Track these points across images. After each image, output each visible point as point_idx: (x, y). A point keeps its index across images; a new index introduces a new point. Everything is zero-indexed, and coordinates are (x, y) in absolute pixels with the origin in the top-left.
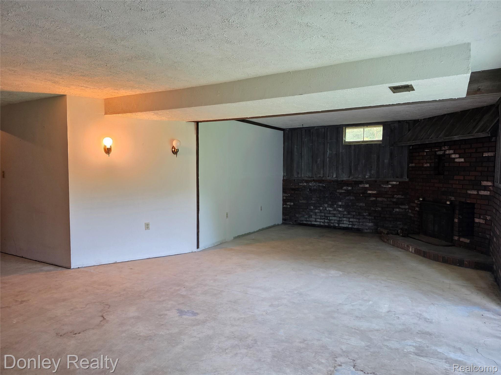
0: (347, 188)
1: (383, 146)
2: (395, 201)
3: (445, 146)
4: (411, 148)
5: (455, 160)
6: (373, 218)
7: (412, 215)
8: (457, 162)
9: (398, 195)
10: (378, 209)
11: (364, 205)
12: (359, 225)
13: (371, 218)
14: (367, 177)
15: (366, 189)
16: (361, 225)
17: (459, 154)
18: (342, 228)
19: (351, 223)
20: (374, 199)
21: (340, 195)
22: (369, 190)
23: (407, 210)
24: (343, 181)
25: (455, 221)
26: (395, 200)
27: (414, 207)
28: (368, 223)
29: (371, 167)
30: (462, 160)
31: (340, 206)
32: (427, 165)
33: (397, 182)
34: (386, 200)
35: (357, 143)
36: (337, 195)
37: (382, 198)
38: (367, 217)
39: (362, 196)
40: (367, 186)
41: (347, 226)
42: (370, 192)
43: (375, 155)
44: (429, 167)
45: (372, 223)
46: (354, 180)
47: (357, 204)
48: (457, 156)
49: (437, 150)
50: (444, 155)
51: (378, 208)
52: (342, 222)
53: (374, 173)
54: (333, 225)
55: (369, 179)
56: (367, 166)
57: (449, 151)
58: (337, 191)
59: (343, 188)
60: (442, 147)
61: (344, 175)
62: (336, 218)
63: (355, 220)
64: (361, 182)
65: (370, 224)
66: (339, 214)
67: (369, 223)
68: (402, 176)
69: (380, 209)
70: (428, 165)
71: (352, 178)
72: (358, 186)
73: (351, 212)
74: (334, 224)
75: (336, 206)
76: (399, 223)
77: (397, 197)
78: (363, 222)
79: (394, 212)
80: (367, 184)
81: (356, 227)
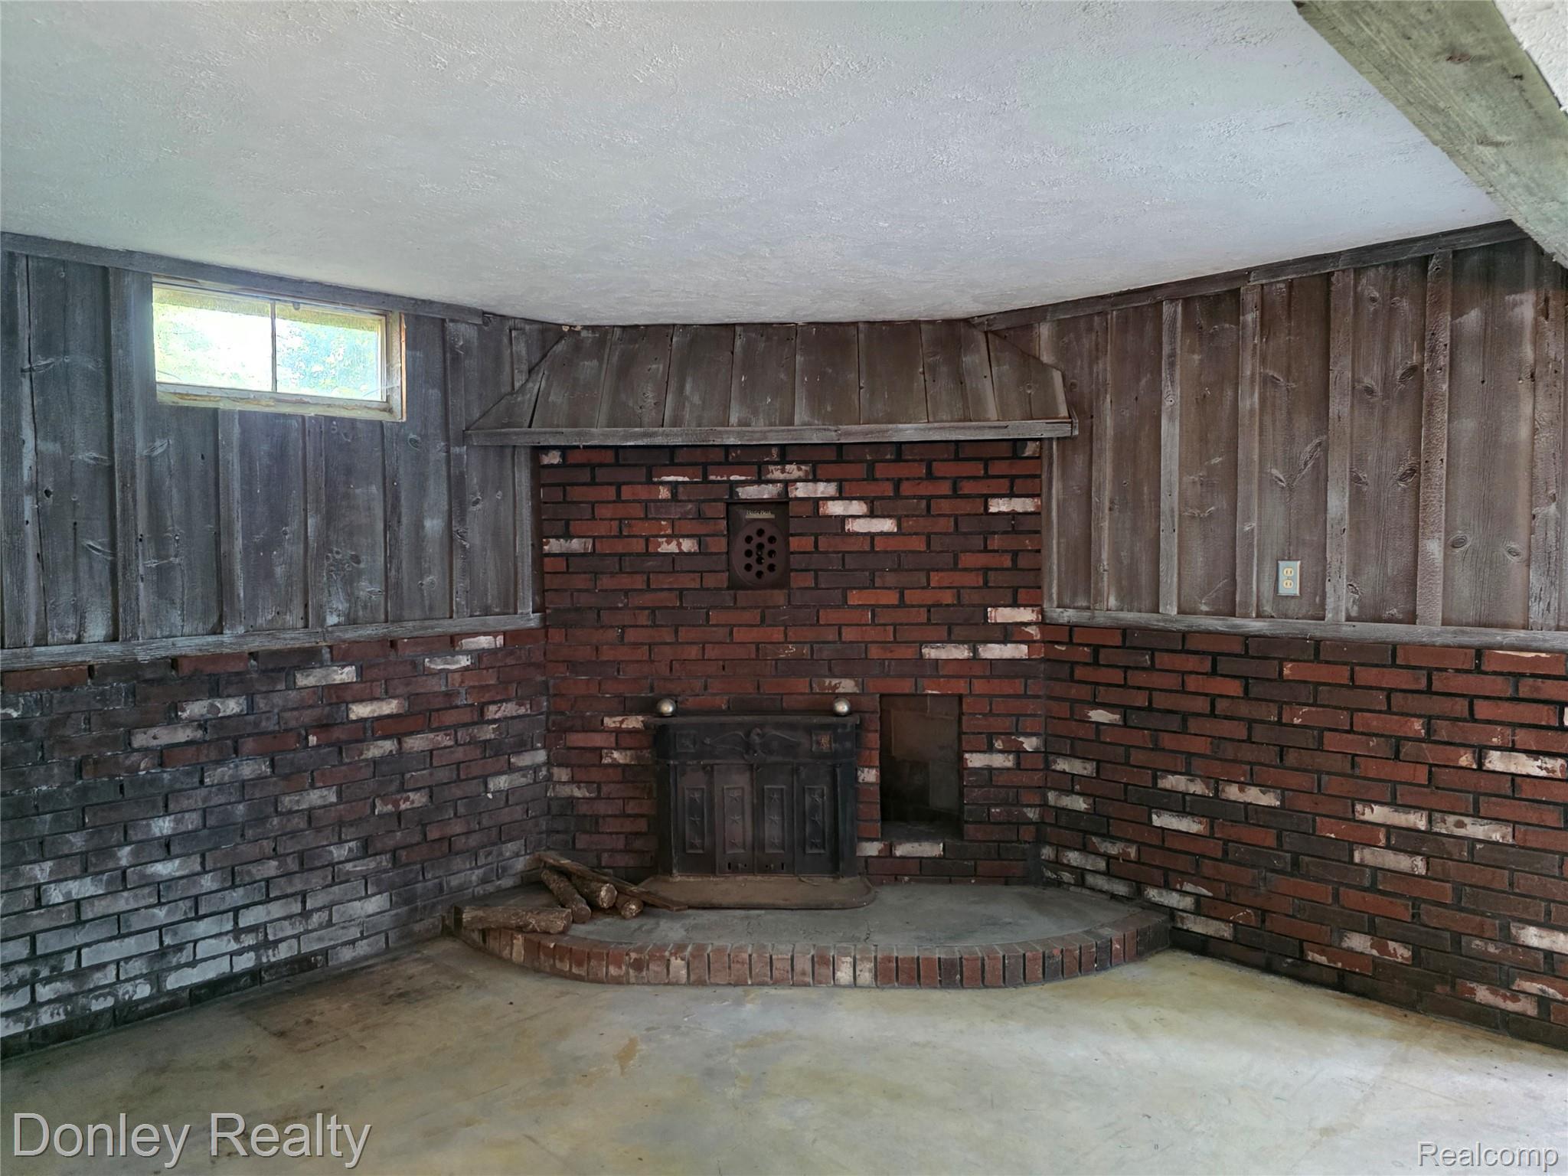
0: (212, 705)
1: (411, 440)
2: (493, 736)
3: (783, 461)
4: (554, 458)
5: (847, 528)
6: (385, 861)
7: (577, 793)
8: (857, 534)
9: (501, 701)
10: (413, 802)
11: (333, 799)
12: (307, 932)
13: (372, 865)
14: (332, 620)
15: (340, 695)
16: (321, 927)
17: (870, 501)
18: (186, 994)
19: (249, 940)
20: (388, 746)
21: (161, 765)
22: (360, 700)
23: (544, 772)
24: (174, 662)
25: (860, 781)
26: (488, 733)
27: (598, 751)
28: (360, 899)
29: (357, 559)
30: (887, 525)
31: (167, 847)
32: (679, 545)
33: (495, 637)
34: (448, 742)
35: (235, 400)
36: (138, 770)
37: (431, 736)
38: (349, 866)
39: (318, 746)
40: (346, 674)
41: (222, 967)
42: (361, 711)
43: (374, 489)
44: (689, 554)
45: (380, 893)
46: (256, 644)
47: (287, 802)
48: (857, 507)
49: (743, 478)
50: (781, 503)
51: (411, 795)
52: (185, 956)
53: (370, 592)
54: (110, 1002)
55: (351, 634)
56: (331, 551)
57: (810, 484)
58: (136, 744)
59: (185, 715)
60: (771, 467)
61: (176, 617)
62: (132, 940)
63: (276, 910)
64: (308, 658)
65: (375, 904)
66: (160, 904)
67: (367, 896)
68: (509, 606)
69: (418, 799)
70: (688, 545)
71: (242, 636)
72: (292, 686)
73: (250, 867)
74: (116, 996)
75: (132, 852)
76: (510, 848)
77: (497, 717)
78: (329, 907)
79: (490, 796)
80: (343, 667)
81: (284, 952)
